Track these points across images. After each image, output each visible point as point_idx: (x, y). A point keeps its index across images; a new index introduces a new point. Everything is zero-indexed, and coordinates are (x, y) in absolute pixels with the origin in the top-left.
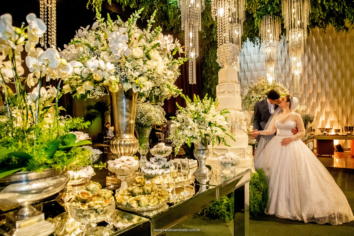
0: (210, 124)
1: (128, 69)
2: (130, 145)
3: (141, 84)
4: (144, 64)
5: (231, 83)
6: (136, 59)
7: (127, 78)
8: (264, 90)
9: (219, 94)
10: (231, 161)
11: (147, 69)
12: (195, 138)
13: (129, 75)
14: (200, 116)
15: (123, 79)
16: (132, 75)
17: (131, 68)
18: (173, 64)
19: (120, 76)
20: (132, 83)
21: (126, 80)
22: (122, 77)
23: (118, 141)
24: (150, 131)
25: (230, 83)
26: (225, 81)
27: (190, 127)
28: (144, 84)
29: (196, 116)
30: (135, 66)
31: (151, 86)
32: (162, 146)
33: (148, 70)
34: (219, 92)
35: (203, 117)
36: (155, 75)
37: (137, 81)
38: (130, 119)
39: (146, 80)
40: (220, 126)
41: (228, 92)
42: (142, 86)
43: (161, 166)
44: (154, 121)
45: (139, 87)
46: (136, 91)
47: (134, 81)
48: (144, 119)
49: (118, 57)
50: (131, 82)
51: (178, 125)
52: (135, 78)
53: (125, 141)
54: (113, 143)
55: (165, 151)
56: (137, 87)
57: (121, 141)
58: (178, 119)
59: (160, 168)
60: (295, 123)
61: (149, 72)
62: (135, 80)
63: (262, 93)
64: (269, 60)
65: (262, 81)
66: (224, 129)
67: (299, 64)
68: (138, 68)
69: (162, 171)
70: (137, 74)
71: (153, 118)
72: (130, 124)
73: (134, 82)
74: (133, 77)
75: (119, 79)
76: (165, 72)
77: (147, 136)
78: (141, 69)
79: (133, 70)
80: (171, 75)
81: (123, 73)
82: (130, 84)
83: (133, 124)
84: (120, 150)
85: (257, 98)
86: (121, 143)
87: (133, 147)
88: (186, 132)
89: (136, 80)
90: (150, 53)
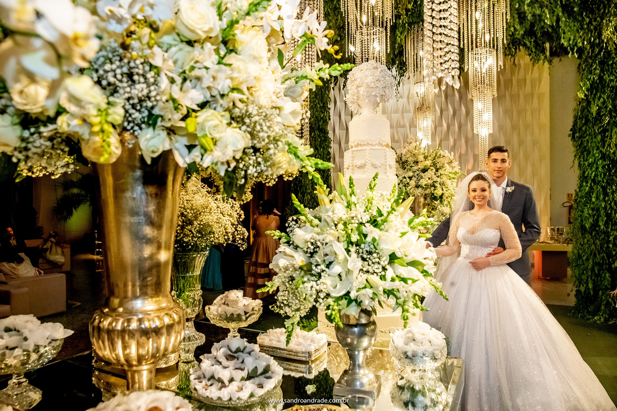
0: (393, 257)
1: (158, 74)
2: (157, 331)
3: (205, 136)
4: (219, 63)
5: (379, 147)
6: (190, 43)
7: (156, 111)
8: (417, 162)
9: (353, 169)
10: (431, 349)
11: (228, 83)
12: (356, 301)
13: (164, 98)
14: (365, 236)
15: (137, 115)
16: (174, 100)
17: (170, 74)
18: (297, 82)
19: (128, 99)
20: (171, 131)
21: (152, 120)
22: (134, 106)
23: (117, 321)
24: (204, 259)
25: (377, 147)
26: (366, 143)
27: (337, 269)
28: (217, 136)
29: (355, 238)
30: (187, 68)
31: (241, 146)
32: (236, 302)
33: (233, 89)
34: (353, 166)
35: (374, 240)
36: (252, 109)
37: (191, 125)
38: (159, 247)
39: (225, 122)
40: (413, 264)
41: (373, 165)
42: (208, 143)
43: (244, 374)
44: (216, 236)
45: (195, 146)
46: (189, 160)
47: (182, 124)
48: (190, 231)
49: (120, 20)
50: (168, 125)
51: (300, 259)
52: (185, 112)
53: (140, 321)
54: (101, 325)
55: (246, 313)
56: (190, 148)
57: (129, 321)
58: (298, 242)
59: (243, 379)
60: (499, 234)
61: (236, 96)
62: (184, 119)
63: (415, 168)
64: (422, 107)
65: (414, 144)
66: (426, 272)
67: (488, 116)
68: (198, 79)
69: (250, 386)
70: (192, 97)
71: (216, 228)
72: (158, 265)
73: (181, 128)
74: (176, 109)
75: (122, 112)
76: (279, 103)
77: (198, 272)
78: (207, 82)
79: (179, 80)
80: (294, 113)
81: (140, 90)
82: (164, 134)
83: (166, 263)
84: (125, 347)
85: (405, 178)
86: (129, 326)
87: (169, 334)
88: (327, 283)
89: (189, 120)
90: (237, 30)
